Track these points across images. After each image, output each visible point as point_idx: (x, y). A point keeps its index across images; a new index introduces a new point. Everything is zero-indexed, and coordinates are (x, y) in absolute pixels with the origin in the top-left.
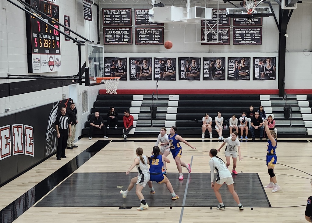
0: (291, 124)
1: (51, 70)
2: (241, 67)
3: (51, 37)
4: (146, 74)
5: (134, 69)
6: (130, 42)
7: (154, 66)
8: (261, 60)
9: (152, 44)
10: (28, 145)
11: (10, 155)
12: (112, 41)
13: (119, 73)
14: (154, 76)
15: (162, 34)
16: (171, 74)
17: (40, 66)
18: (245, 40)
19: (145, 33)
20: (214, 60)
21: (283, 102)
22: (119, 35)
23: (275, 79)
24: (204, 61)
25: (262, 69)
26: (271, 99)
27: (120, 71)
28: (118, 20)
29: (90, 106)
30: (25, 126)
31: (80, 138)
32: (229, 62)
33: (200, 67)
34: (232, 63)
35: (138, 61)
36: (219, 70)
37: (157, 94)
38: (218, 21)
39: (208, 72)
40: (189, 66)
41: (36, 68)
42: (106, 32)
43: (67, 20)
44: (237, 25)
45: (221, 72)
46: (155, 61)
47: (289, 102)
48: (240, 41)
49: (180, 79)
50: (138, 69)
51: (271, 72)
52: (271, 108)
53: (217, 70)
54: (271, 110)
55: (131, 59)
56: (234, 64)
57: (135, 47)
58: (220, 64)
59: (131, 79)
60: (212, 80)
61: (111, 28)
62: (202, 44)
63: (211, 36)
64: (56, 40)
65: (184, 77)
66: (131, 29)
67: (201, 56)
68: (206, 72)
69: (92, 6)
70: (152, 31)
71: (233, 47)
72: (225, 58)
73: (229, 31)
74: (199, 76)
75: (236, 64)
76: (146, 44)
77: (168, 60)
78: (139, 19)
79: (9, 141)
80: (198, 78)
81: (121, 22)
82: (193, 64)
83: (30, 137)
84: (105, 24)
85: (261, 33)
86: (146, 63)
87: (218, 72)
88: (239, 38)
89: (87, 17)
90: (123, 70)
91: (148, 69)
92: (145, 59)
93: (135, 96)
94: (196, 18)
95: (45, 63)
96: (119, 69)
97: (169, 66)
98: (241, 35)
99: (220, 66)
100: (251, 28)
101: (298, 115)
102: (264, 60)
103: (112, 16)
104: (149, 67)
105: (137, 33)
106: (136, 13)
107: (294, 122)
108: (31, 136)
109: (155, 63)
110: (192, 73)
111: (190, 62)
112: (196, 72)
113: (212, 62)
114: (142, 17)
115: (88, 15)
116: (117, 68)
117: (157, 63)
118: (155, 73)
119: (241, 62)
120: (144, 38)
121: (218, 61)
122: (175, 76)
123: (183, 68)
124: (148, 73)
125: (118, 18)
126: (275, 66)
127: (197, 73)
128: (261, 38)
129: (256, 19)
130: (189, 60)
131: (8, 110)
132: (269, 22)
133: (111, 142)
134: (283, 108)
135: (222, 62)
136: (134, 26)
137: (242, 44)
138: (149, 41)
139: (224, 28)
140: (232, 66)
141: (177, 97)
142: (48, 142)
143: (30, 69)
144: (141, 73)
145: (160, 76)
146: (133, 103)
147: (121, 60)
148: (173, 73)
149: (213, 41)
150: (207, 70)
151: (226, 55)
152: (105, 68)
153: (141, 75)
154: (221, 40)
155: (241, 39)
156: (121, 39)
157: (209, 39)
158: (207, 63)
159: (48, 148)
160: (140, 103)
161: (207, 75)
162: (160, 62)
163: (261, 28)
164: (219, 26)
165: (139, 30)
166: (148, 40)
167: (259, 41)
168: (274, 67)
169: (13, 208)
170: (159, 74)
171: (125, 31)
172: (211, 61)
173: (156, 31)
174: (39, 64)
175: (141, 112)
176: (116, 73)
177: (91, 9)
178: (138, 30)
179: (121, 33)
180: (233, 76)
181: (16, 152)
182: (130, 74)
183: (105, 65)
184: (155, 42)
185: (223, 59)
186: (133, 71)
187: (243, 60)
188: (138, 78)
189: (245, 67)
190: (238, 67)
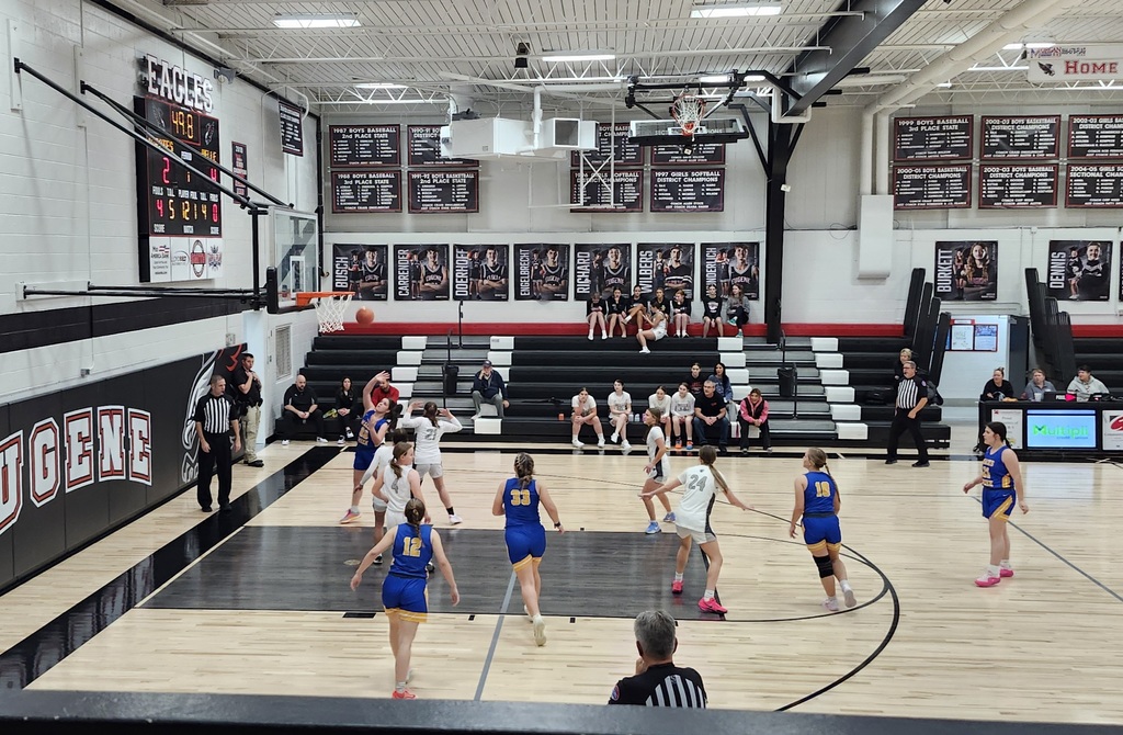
0: (795, 412)
1: (198, 275)
2: (671, 267)
3: (199, 196)
4: (433, 286)
6: (396, 206)
7: (455, 265)
8: (723, 251)
9: (450, 211)
10: (137, 456)
11: (92, 481)
12: (353, 204)
13: (369, 281)
14: (455, 289)
15: (473, 186)
16: (495, 285)
17: (168, 264)
18: (680, 201)
19: (432, 184)
20: (603, 250)
21: (776, 356)
22: (370, 190)
23: (757, 298)
24: (579, 253)
25: (723, 273)
26: (746, 349)
27: (370, 277)
28: (366, 154)
29: (298, 362)
30: (130, 410)
31: (269, 441)
32: (641, 255)
34: (647, 257)
35: (415, 253)
36: (615, 274)
37: (460, 335)
38: (613, 154)
39: (587, 281)
40: (539, 266)
41: (160, 270)
42: (337, 183)
43: (240, 154)
44: (661, 162)
45: (620, 281)
46: (457, 252)
47: (791, 357)
48: (668, 203)
50: (415, 273)
51: (747, 280)
52: (746, 371)
53: (610, 276)
54: (745, 374)
55: (397, 248)
56: (653, 260)
57: (407, 218)
58: (618, 260)
59: (397, 298)
61: (351, 173)
62: (572, 211)
63: (594, 192)
64: (209, 203)
66: (398, 174)
67: (571, 239)
68: (583, 279)
69: (303, 119)
70: (451, 179)
71: (651, 217)
72: (629, 245)
73: (640, 179)
74: (565, 290)
75: (659, 260)
76: (434, 212)
77: (489, 251)
78: (419, 151)
79: (89, 446)
80: (563, 296)
81: (374, 158)
82: (550, 260)
83: (142, 438)
84: (335, 163)
85: (720, 183)
86: (434, 257)
87: (612, 281)
88: (666, 196)
89: (291, 147)
90: (378, 275)
91: (439, 273)
92: (433, 248)
93: (407, 341)
94: (554, 145)
95: (183, 259)
96: (368, 273)
97: (490, 264)
98: (671, 187)
99: (617, 265)
100: (695, 171)
101: (814, 390)
102: (728, 250)
103: (353, 143)
104: (441, 267)
105: (414, 185)
106: (411, 136)
107: (804, 408)
108: (145, 435)
109: (457, 257)
110: (548, 283)
111: (543, 256)
112: (557, 279)
113: (598, 256)
114: (425, 145)
115: (292, 142)
116: (363, 269)
118: (457, 282)
119: (669, 256)
120: (429, 197)
121: (614, 254)
122: (506, 291)
123: (524, 270)
124: (439, 283)
125: (367, 148)
126: (758, 265)
127: (560, 281)
128: (721, 195)
129: (710, 148)
130: (540, 251)
131: (88, 372)
132: (741, 155)
133: (345, 451)
134: (776, 370)
135: (622, 256)
136: (405, 168)
137: (673, 210)
138: (443, 205)
139: (629, 171)
140: (649, 264)
141: (509, 342)
142: (188, 451)
143: (144, 274)
144: (421, 282)
145: (468, 290)
146: (401, 356)
147: (373, 251)
148: (501, 282)
149: (601, 203)
151: (634, 237)
152: (334, 269)
153: (420, 288)
154: (621, 201)
155: (671, 198)
156: (373, 199)
157: (589, 198)
158: (585, 258)
159: (188, 465)
160: (417, 357)
162: (468, 255)
163: (722, 171)
164: (615, 165)
165: (419, 176)
166: (440, 200)
167: (716, 203)
168: (753, 269)
169: (98, 611)
171: (383, 179)
172: (596, 253)
173: (461, 178)
174: (168, 260)
175: (420, 379)
176: (362, 285)
177: (299, 126)
178: (414, 176)
179: (373, 184)
181: (105, 474)
182: (396, 286)
183: (334, 263)
184: (456, 207)
185: (625, 248)
186: (404, 278)
187: (677, 250)
188: (415, 294)
189: (682, 266)
190: (662, 267)
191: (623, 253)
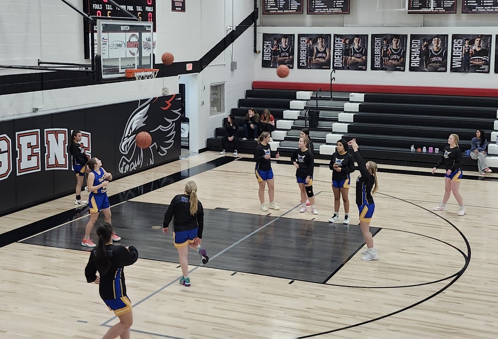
2: (475, 50)
4: (321, 60)
5: (305, 51)
6: (299, 10)
7: (334, 47)
9: (332, 13)
12: (274, 9)
13: (283, 57)
14: (334, 63)
16: (359, 60)
18: (482, 6)
20: (429, 38)
24: (413, 40)
27: (284, 54)
32: (454, 42)
33: (406, 50)
34: (459, 43)
35: (310, 39)
36: (436, 54)
37: (331, 92)
39: (418, 59)
40: (387, 49)
45: (440, 59)
46: (336, 39)
48: (474, 7)
49: (373, 68)
50: (310, 52)
53: (433, 56)
55: (300, 36)
56: (463, 45)
57: (306, 17)
58: (439, 45)
59: (299, 67)
60: (425, 71)
62: (409, 13)
65: (379, 65)
67: (408, 31)
71: (462, 17)
72: (447, 36)
74: (403, 64)
75: (467, 46)
76: (322, 14)
77: (355, 39)
80: (402, 68)
82: (394, 45)
86: (322, 42)
87: (434, 59)
88: (473, 2)
90: (289, 53)
91: (325, 52)
92: (321, 36)
93: (299, 93)
96: (282, 52)
97: (356, 47)
99: (438, 48)
104: (326, 48)
109: (336, 42)
110: (392, 59)
111: (389, 42)
112: (398, 57)
113: (426, 43)
116: (280, 49)
117: (339, 42)
118: (335, 58)
119: (474, 43)
120: (319, 4)
121: (436, 41)
122: (365, 64)
123: (377, 51)
124: (324, 58)
130: (387, 39)
135: (442, 43)
137: (477, 12)
138: (327, 9)
140: (460, 48)
141: (361, 97)
144: (314, 58)
145: (342, 63)
146: (292, 103)
147: (286, 38)
148: (363, 59)
149: (428, 8)
150: (417, 54)
151: (450, 31)
152: (263, 49)
153: (314, 62)
154: (442, 6)
155: (477, 4)
156: (286, 6)
157: (421, 4)
158: (417, 44)
160: (302, 105)
161: (416, 63)
162: (343, 41)
166: (326, 6)
170: (341, 60)
172: (424, 40)
175: (300, 118)
176: (279, 58)
180: (460, 66)
182: (299, 60)
183: (263, 45)
184: (336, 10)
185: (444, 37)
186: (303, 55)
187: (479, 39)
188: (309, 65)
189: (482, 50)
190: (469, 50)
191: (443, 41)
